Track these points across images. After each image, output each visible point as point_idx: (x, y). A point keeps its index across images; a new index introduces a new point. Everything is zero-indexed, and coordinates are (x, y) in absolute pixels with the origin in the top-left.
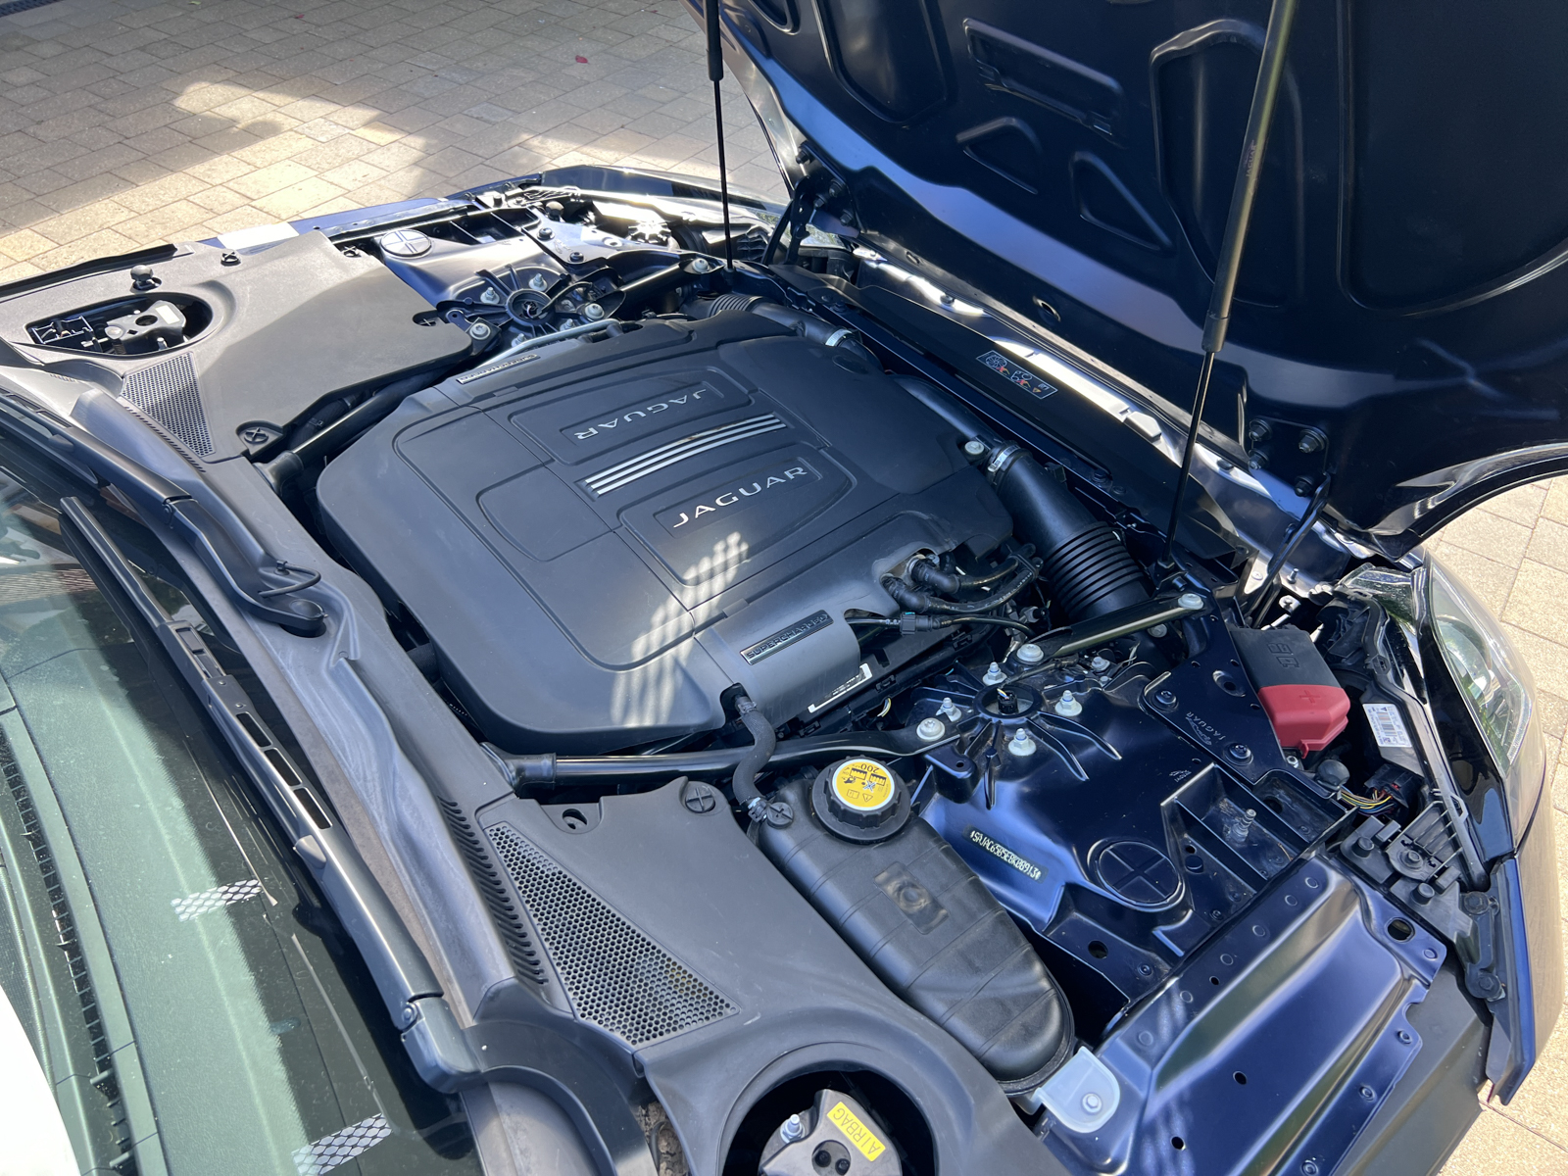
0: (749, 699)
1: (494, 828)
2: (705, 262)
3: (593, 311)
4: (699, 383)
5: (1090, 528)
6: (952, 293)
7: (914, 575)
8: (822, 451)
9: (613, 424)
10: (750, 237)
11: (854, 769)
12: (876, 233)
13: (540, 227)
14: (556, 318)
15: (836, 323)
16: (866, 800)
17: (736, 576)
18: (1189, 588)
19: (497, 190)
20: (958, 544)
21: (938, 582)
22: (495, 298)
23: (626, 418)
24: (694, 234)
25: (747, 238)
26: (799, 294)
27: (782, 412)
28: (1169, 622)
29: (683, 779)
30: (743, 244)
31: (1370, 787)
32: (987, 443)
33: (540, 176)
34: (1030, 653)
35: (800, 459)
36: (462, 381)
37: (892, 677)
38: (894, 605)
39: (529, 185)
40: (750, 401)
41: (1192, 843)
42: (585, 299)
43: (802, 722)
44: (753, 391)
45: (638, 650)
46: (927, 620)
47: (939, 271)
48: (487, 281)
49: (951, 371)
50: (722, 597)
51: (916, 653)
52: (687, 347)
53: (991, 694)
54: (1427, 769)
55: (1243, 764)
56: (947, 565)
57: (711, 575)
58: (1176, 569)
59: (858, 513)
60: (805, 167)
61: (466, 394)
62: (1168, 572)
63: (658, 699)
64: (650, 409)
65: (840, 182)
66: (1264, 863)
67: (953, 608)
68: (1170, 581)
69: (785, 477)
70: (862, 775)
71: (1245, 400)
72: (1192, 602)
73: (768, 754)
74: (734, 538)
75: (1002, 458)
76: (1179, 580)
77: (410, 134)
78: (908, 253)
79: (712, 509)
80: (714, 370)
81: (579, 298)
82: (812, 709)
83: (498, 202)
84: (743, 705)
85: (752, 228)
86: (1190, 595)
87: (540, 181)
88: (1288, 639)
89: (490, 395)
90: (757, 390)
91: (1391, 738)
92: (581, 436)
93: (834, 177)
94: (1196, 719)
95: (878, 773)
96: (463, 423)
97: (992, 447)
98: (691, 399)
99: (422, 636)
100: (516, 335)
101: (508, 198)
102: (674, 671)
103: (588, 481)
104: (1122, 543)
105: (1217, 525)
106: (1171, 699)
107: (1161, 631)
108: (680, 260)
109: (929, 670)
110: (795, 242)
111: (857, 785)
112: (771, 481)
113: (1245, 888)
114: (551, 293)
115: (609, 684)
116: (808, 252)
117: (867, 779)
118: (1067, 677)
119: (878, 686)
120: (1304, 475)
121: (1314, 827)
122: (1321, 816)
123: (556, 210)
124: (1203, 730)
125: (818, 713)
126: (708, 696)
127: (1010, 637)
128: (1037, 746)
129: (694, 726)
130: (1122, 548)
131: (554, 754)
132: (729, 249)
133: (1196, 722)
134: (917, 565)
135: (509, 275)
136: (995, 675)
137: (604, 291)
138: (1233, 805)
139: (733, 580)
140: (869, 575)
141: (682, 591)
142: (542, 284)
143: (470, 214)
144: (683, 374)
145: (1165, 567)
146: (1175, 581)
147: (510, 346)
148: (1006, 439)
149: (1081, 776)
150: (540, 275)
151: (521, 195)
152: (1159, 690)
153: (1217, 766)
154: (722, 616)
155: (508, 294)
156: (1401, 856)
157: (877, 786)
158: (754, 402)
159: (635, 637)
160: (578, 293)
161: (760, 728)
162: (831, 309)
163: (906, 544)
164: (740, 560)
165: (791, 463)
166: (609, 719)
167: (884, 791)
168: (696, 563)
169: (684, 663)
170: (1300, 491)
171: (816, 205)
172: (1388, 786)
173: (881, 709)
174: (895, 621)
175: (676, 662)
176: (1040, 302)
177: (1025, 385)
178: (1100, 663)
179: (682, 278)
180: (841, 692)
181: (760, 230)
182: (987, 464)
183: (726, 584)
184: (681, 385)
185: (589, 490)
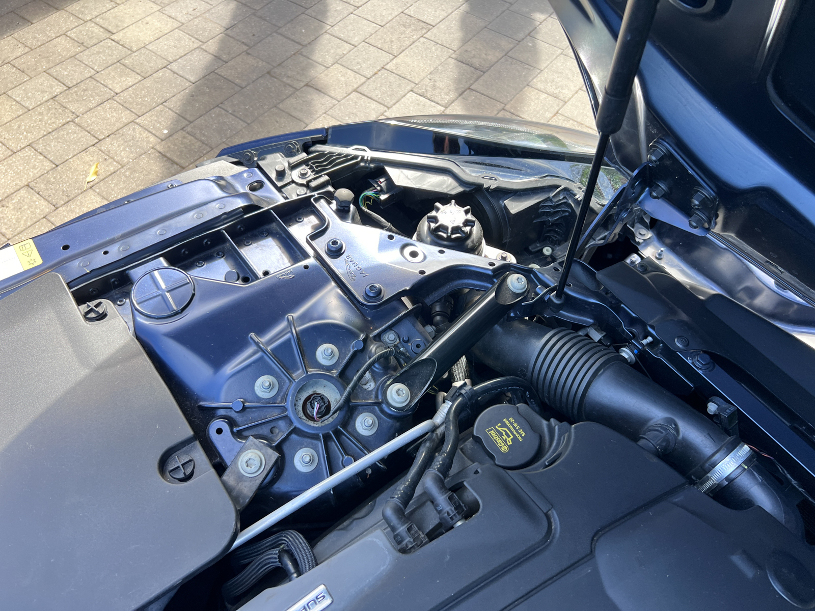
10: (555, 200)
33: (327, 130)
85: (558, 189)
87: (326, 138)
101: (293, 167)
143: (246, 216)
151: (305, 162)
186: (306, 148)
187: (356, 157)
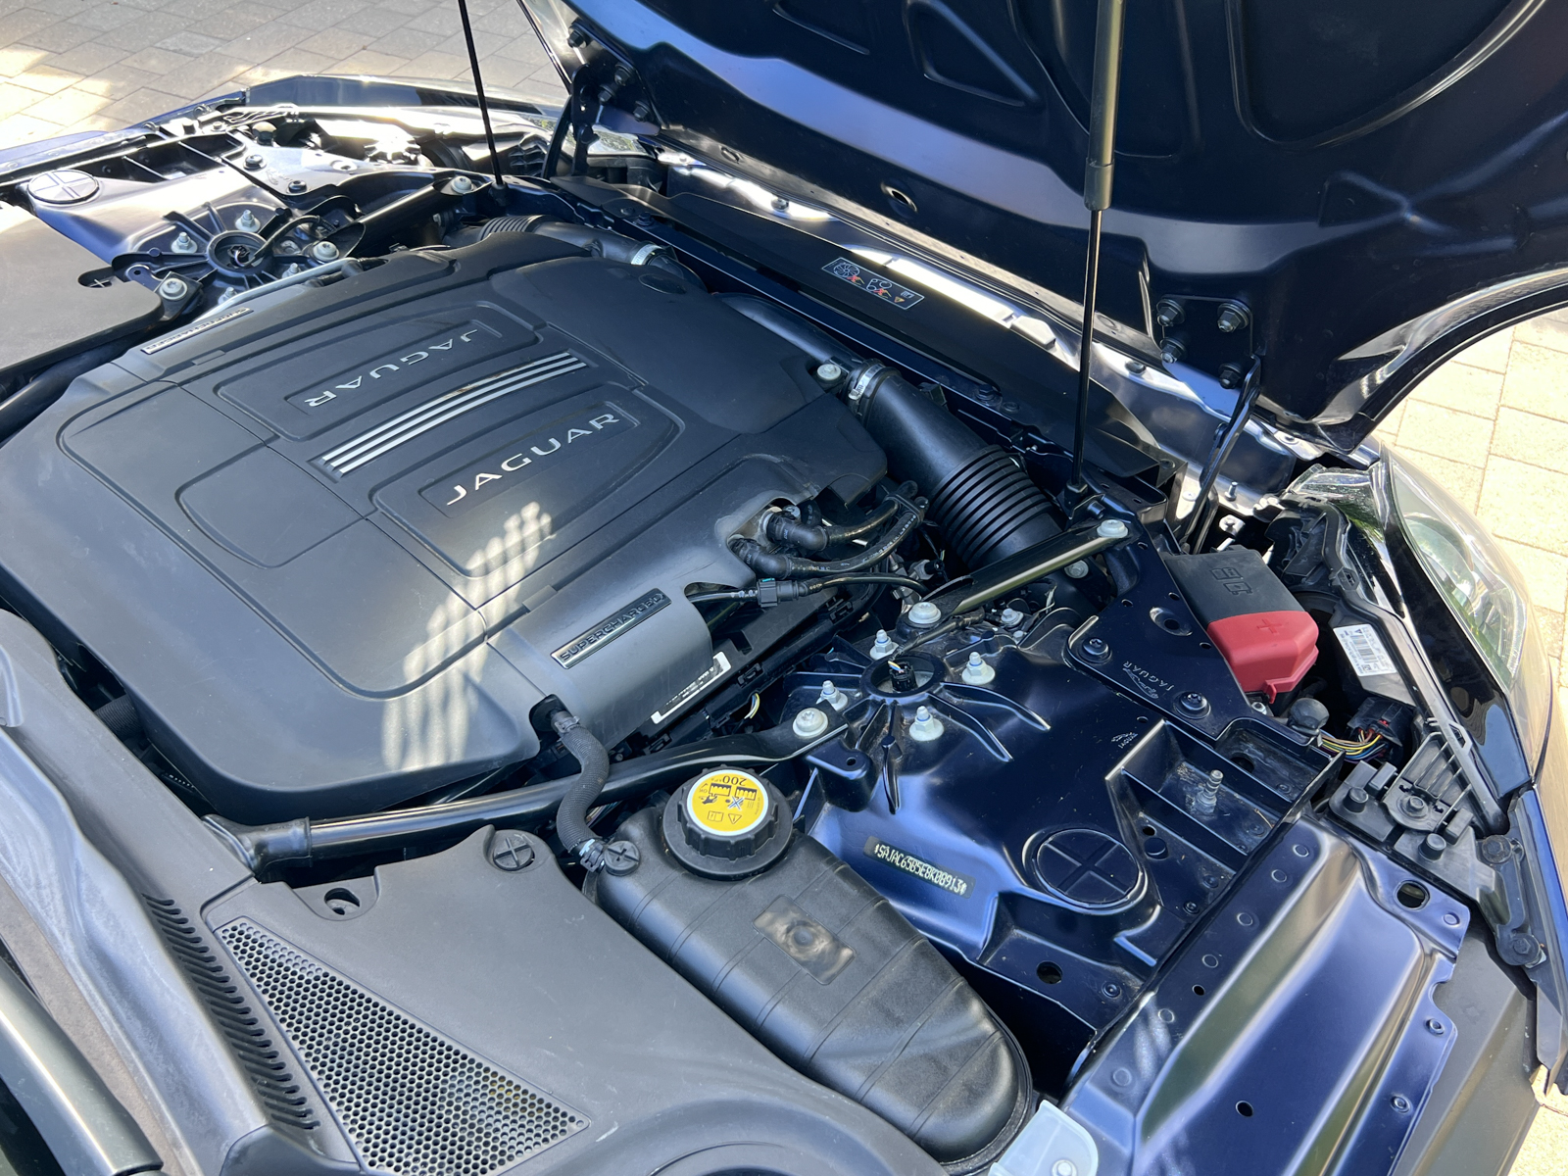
0: (569, 714)
1: (229, 927)
2: (468, 180)
3: (324, 251)
4: (467, 323)
5: (981, 454)
6: (783, 193)
7: (770, 535)
8: (636, 391)
9: (356, 383)
10: (524, 148)
11: (714, 785)
12: (680, 128)
13: (246, 155)
14: (275, 265)
15: (642, 239)
16: (734, 822)
17: (538, 558)
18: (1110, 513)
19: (186, 115)
20: (821, 489)
21: (802, 539)
22: (190, 246)
23: (374, 374)
24: (453, 151)
25: (520, 150)
26: (592, 210)
27: (581, 349)
28: (1089, 557)
29: (488, 828)
30: (517, 158)
31: (1354, 728)
32: (844, 365)
33: (244, 94)
34: (924, 613)
35: (609, 404)
36: (148, 351)
37: (757, 667)
38: (747, 573)
39: (229, 105)
40: (537, 339)
41: (1150, 823)
42: (313, 237)
43: (646, 736)
44: (540, 326)
45: (413, 667)
46: (791, 586)
47: (766, 169)
48: (178, 226)
49: (793, 286)
50: (522, 587)
51: (784, 632)
52: (449, 280)
53: (882, 671)
54: (1417, 696)
55: (1199, 716)
56: (810, 517)
57: (505, 560)
58: (1090, 492)
59: (691, 463)
60: (582, 51)
61: (155, 367)
62: (1081, 497)
63: (446, 729)
64: (404, 360)
65: (627, 66)
66: (1241, 835)
67: (823, 570)
68: (1084, 508)
69: (591, 428)
70: (725, 791)
71: (1148, 279)
72: (1113, 530)
73: (600, 781)
74: (531, 510)
75: (864, 381)
76: (1096, 506)
77: (88, 76)
78: (723, 149)
79: (498, 477)
80: (486, 304)
81: (304, 237)
82: (657, 718)
83: (189, 129)
84: (561, 723)
85: (526, 137)
86: (1110, 521)
87: (244, 100)
88: (1235, 561)
89: (188, 364)
90: (545, 325)
91: (1371, 665)
92: (313, 403)
93: (619, 61)
94: (1136, 669)
95: (746, 785)
96: (154, 402)
97: (850, 369)
98: (458, 343)
99: (117, 688)
100: (222, 291)
101: (202, 124)
102: (465, 689)
103: (327, 458)
104: (1022, 469)
105: (1134, 439)
106: (1103, 648)
107: (1080, 569)
108: (435, 179)
109: (804, 651)
110: (582, 149)
111: (719, 804)
112: (573, 434)
113: (1222, 869)
114: (265, 233)
115: (377, 717)
116: (601, 161)
117: (732, 794)
118: (973, 637)
119: (741, 679)
120: (1229, 362)
121: (1294, 783)
122: (1301, 769)
123: (265, 132)
124: (1146, 681)
125: (666, 723)
126: (513, 717)
127: (900, 600)
128: (945, 726)
129: (498, 759)
130: (1022, 475)
131: (307, 819)
132: (496, 164)
133: (1137, 673)
134: (772, 520)
135: (207, 216)
136: (884, 646)
137: (337, 226)
138: (1193, 769)
139: (535, 565)
140: (712, 538)
141: (466, 584)
142: (253, 223)
143: (150, 145)
144: (446, 313)
145: (1077, 491)
146: (1090, 507)
147: (215, 303)
148: (867, 357)
149: (1003, 756)
150: (249, 212)
151: (220, 119)
152: (1086, 639)
153: (1168, 723)
154: (523, 611)
155: (208, 238)
156: (1401, 805)
157: (746, 802)
158: (542, 339)
159: (408, 650)
160: (302, 231)
161: (585, 749)
162: (634, 224)
163: (755, 495)
164: (542, 537)
165: (598, 409)
166: (381, 762)
167: (755, 807)
168: (483, 547)
169: (477, 678)
170: (1227, 382)
171: (602, 99)
172: (1375, 722)
173: (748, 709)
174: (751, 591)
175: (467, 679)
176: (890, 190)
177: (884, 294)
178: (1011, 616)
179: (440, 202)
180: (693, 691)
181: (536, 138)
182: (848, 390)
183: (526, 571)
184: (443, 327)
185: (329, 469)
186: (220, 108)
187: (281, 113)
